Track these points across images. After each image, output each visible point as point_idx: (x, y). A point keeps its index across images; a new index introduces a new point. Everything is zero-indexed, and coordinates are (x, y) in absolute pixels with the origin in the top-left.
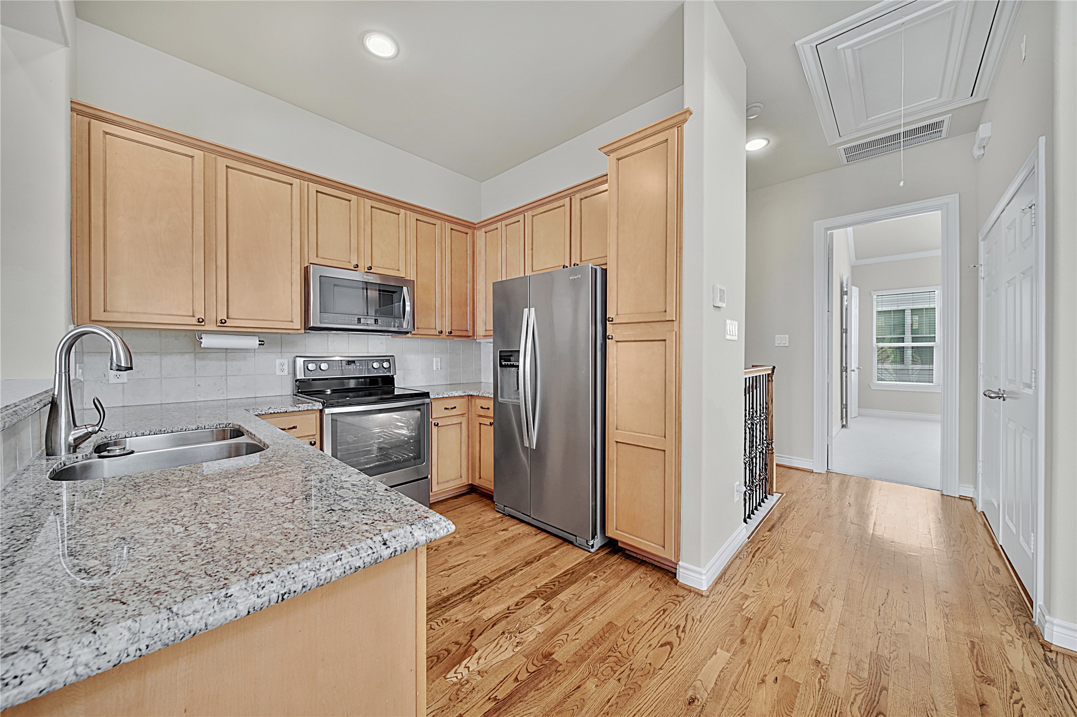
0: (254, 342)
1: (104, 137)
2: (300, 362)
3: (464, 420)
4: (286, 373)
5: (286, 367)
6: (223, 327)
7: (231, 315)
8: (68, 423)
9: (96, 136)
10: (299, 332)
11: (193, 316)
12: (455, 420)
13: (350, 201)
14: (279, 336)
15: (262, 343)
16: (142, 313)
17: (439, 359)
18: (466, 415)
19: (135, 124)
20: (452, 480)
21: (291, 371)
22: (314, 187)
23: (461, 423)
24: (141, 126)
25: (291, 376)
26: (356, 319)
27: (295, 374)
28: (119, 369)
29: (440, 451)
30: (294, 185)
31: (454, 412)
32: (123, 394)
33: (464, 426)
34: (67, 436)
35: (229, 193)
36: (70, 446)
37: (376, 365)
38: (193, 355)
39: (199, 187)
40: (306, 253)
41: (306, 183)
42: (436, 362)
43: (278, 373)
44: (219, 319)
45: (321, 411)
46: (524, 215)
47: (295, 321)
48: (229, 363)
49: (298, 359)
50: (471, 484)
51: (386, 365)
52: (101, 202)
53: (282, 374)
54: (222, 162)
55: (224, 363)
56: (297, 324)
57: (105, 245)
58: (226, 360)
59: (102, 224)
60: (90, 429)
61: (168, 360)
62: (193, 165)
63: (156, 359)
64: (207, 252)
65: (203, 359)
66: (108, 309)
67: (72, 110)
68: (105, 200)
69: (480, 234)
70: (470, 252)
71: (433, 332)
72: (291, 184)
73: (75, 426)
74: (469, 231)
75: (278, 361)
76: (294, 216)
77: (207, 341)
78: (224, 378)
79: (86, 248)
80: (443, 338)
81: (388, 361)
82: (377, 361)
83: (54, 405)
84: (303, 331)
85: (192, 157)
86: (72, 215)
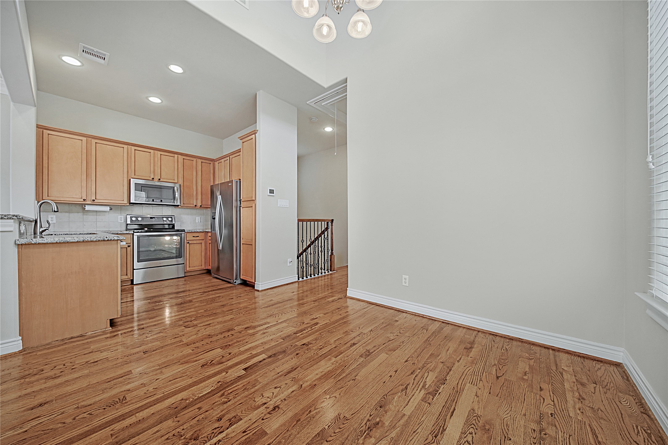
0: (108, 208)
1: (48, 136)
2: (129, 217)
3: (203, 242)
4: (123, 221)
5: (123, 219)
6: (94, 203)
7: (97, 198)
8: (40, 226)
9: (45, 136)
10: (127, 205)
11: (82, 198)
12: (200, 242)
13: (150, 153)
14: (120, 206)
15: (111, 209)
16: (62, 197)
17: (199, 218)
18: (205, 240)
19: (60, 130)
20: (197, 266)
21: (125, 221)
22: (133, 148)
23: (202, 243)
24: (62, 131)
25: (125, 223)
26: (152, 200)
27: (126, 222)
28: (55, 211)
29: (190, 254)
30: (124, 148)
31: (198, 238)
32: (54, 227)
33: (203, 244)
34: (40, 229)
35: (97, 153)
36: (40, 232)
37: (165, 219)
38: (82, 213)
39: (85, 151)
40: (130, 174)
41: (130, 146)
42: (198, 219)
43: (119, 221)
44: (92, 199)
45: (133, 234)
46: (230, 158)
47: (124, 200)
48: (98, 217)
49: (128, 216)
50: (207, 269)
51: (170, 219)
52: (47, 158)
53: (121, 222)
54: (94, 141)
55: (95, 216)
56: (126, 201)
57: (48, 173)
58: (96, 216)
59: (47, 166)
60: (46, 228)
61: (72, 215)
62: (82, 143)
63: (67, 214)
64: (87, 174)
65: (87, 215)
66: (49, 195)
67: (37, 127)
68: (48, 158)
69: (217, 163)
70: (212, 171)
71: (192, 206)
72: (123, 148)
73: (42, 227)
74: (212, 163)
75: (119, 217)
76: (124, 160)
77: (87, 208)
78: (95, 223)
79: (41, 174)
80: (197, 209)
81: (172, 218)
82: (165, 217)
83: (36, 222)
84: (128, 204)
85: (82, 140)
86: (36, 163)
